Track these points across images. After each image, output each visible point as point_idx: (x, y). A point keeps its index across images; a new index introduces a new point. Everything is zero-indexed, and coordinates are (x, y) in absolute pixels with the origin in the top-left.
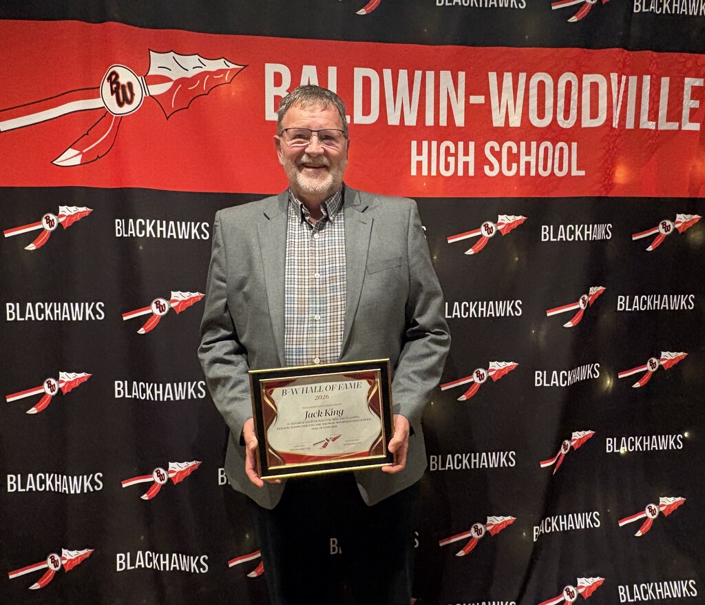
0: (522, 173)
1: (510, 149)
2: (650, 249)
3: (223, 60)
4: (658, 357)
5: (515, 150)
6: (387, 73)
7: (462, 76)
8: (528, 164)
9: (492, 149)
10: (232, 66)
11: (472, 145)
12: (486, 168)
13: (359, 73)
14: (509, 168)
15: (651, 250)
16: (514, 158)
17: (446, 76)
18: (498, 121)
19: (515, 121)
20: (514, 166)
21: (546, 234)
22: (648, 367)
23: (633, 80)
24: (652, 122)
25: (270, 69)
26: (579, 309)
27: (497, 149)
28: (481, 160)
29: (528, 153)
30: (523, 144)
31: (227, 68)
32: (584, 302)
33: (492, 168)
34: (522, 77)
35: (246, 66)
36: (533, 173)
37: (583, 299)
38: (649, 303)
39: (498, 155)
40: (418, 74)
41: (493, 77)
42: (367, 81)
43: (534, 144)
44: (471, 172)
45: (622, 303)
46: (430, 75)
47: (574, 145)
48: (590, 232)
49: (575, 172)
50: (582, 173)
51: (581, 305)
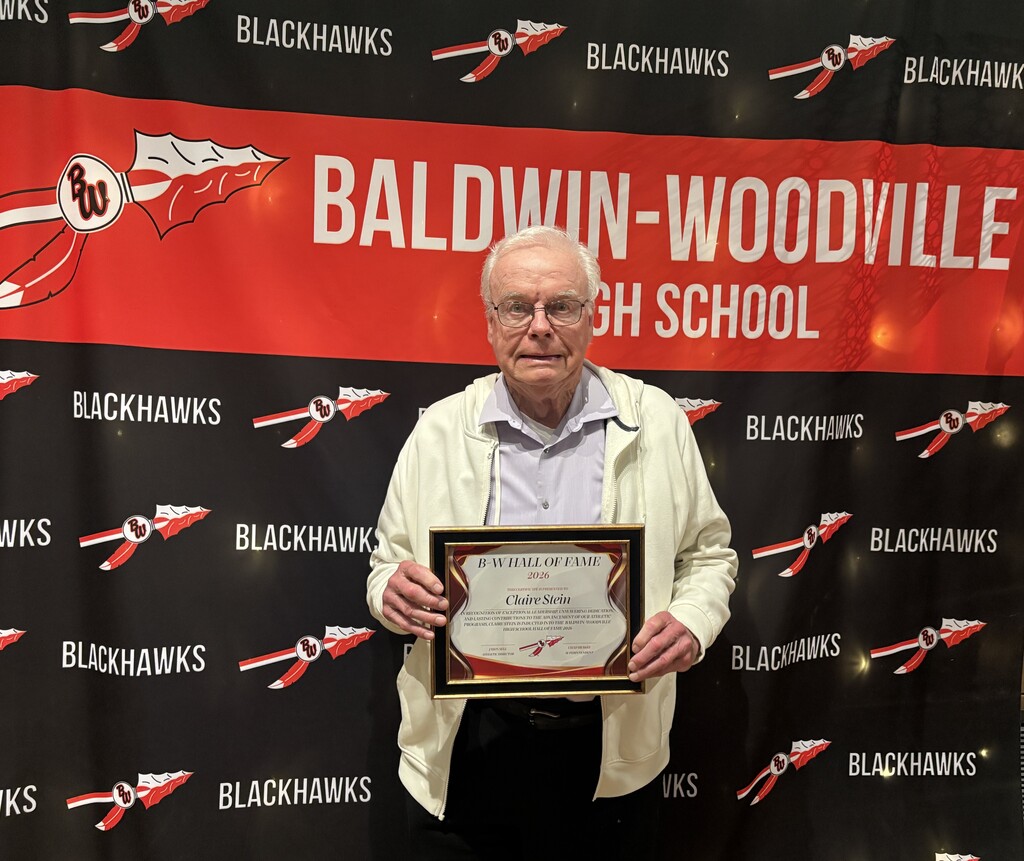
0: (715, 333)
1: (696, 295)
2: (925, 454)
3: (251, 148)
4: (937, 626)
5: (704, 299)
6: (507, 173)
7: (624, 179)
8: (725, 320)
9: (668, 295)
10: (264, 159)
11: (637, 288)
12: (659, 325)
13: (462, 173)
14: (695, 326)
15: (927, 456)
16: (701, 310)
17: (599, 179)
18: (679, 252)
19: (707, 252)
20: (703, 322)
21: (754, 428)
22: (921, 642)
23: (901, 189)
24: (929, 257)
25: (323, 164)
26: (803, 548)
27: (676, 295)
28: (651, 313)
29: (725, 303)
30: (717, 289)
31: (257, 161)
32: (811, 536)
33: (667, 326)
34: (720, 183)
35: (285, 159)
36: (732, 334)
37: (809, 533)
38: (923, 540)
39: (677, 305)
40: (556, 175)
41: (673, 182)
42: (474, 185)
43: (735, 289)
44: (635, 331)
45: (878, 539)
46: (575, 177)
47: (803, 290)
48: (823, 428)
49: (803, 333)
50: (815, 334)
51: (806, 542)
